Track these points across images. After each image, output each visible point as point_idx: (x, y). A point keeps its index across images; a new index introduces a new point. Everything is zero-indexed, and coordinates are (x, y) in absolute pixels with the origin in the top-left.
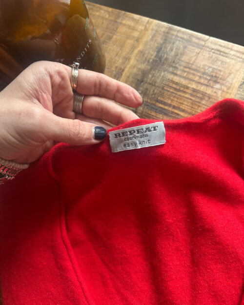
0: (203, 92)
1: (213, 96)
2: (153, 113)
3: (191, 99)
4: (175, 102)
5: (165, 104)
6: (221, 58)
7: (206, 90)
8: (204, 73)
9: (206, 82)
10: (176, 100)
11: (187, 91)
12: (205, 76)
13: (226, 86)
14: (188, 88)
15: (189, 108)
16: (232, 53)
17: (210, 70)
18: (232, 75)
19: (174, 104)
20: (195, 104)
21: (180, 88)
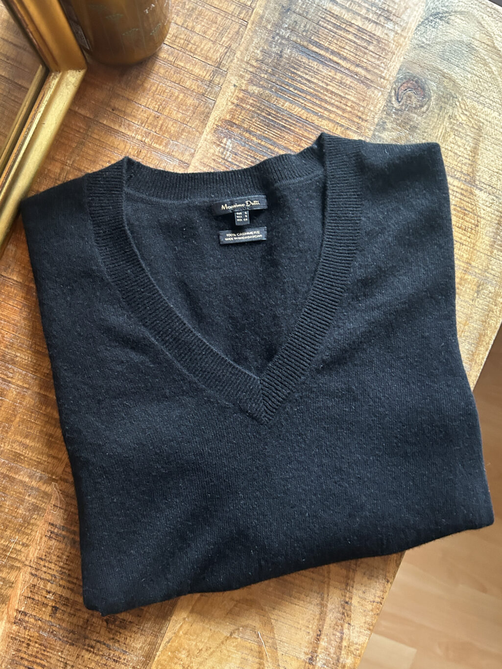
0: (370, 32)
1: (383, 39)
2: (305, 60)
3: (354, 42)
4: (334, 46)
5: (320, 46)
7: (375, 30)
8: (373, 4)
9: (374, 18)
10: (335, 41)
12: (374, 9)
13: (401, 26)
14: (351, 25)
15: (352, 54)
18: (408, 11)
19: (333, 47)
20: (361, 50)
21: (342, 25)
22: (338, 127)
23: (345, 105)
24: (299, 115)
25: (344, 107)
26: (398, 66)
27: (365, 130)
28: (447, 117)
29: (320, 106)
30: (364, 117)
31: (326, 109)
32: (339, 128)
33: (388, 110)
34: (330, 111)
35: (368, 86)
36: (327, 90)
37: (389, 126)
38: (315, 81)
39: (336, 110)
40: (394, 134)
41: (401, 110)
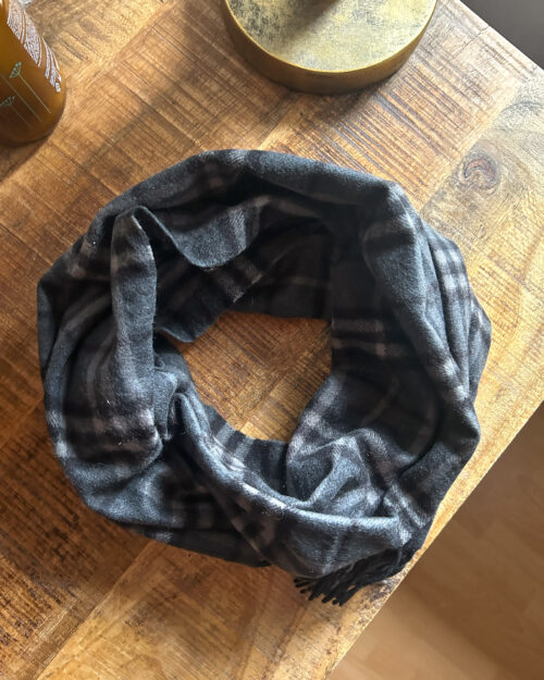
0: (454, 102)
1: (465, 111)
3: (435, 107)
5: (399, 101)
6: (493, 62)
7: (460, 101)
8: (464, 76)
9: (463, 89)
10: (416, 100)
11: (435, 93)
12: (465, 80)
13: (487, 104)
14: (437, 89)
15: (429, 117)
16: (511, 60)
17: (475, 73)
18: (499, 92)
19: (412, 105)
20: (440, 116)
21: (427, 86)
23: (408, 164)
24: (358, 161)
25: (407, 166)
26: (474, 142)
27: (422, 195)
28: (512, 206)
29: (382, 158)
30: (425, 181)
31: (387, 162)
33: (451, 181)
34: (392, 166)
35: (438, 153)
36: (394, 145)
37: (448, 197)
38: (385, 132)
39: (398, 167)
40: (451, 207)
41: (465, 186)
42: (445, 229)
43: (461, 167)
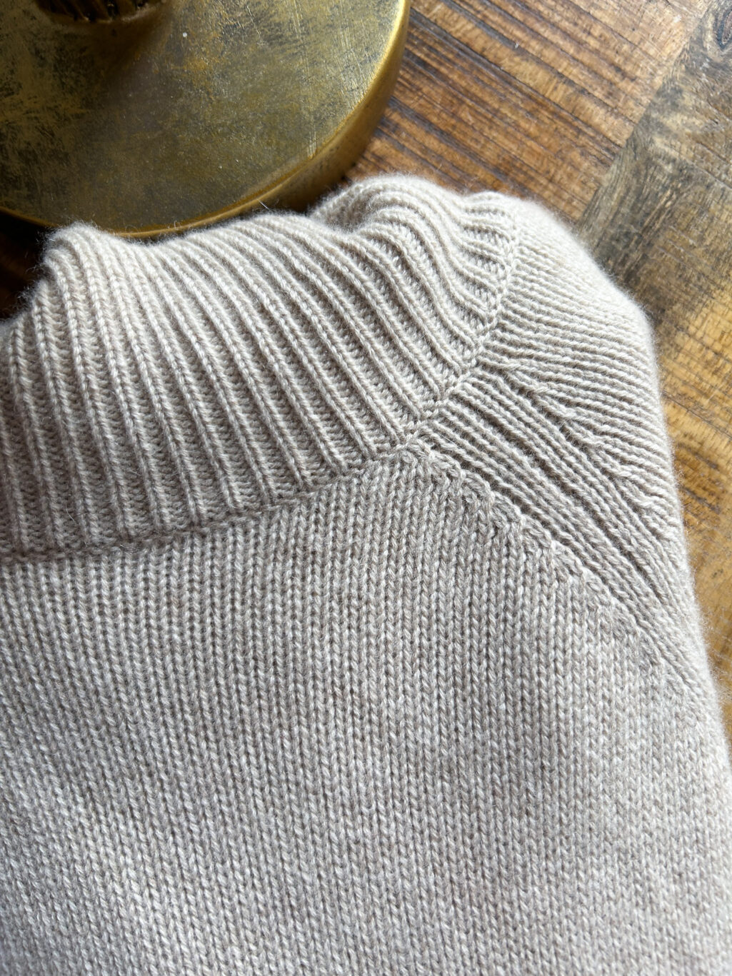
22: (560, 85)
23: (585, 31)
24: (465, 40)
25: (583, 36)
27: (626, 102)
29: (522, 25)
30: (628, 68)
31: (536, 35)
32: (562, 87)
33: (691, 62)
34: (545, 42)
37: (688, 100)
39: (561, 43)
40: (698, 122)
41: (724, 67)
42: (689, 178)
43: (710, 25)
